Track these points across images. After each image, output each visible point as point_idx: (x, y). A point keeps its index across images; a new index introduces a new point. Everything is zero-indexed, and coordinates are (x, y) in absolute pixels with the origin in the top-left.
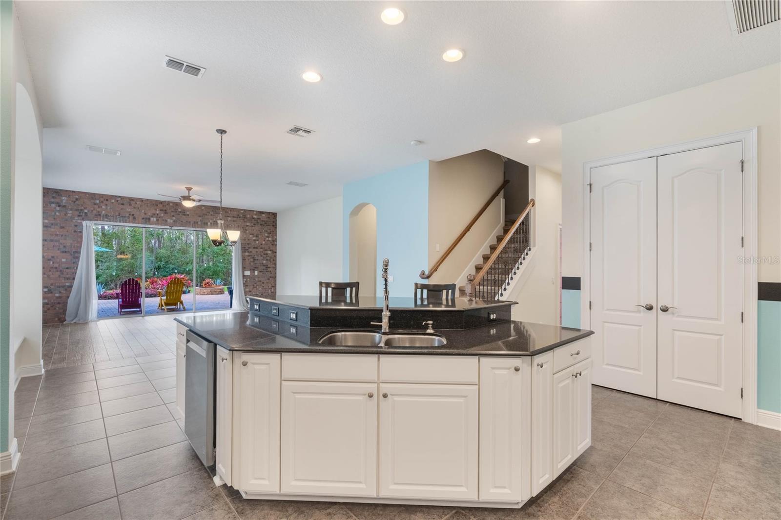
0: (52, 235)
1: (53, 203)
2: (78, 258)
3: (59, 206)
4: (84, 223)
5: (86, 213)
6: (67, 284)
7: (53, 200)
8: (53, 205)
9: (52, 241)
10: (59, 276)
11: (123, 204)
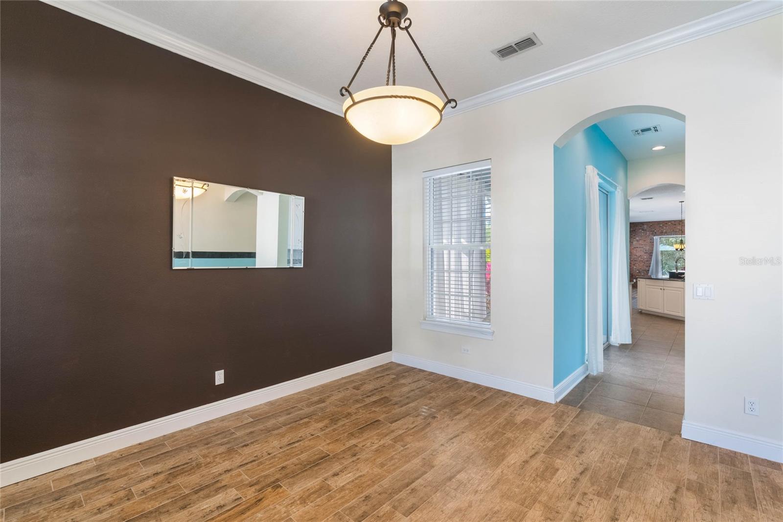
0: (640, 245)
1: (640, 229)
2: (652, 256)
3: (643, 230)
4: (655, 237)
5: (655, 232)
6: (647, 269)
7: (640, 228)
8: (641, 230)
9: (640, 247)
10: (643, 265)
11: (675, 225)
